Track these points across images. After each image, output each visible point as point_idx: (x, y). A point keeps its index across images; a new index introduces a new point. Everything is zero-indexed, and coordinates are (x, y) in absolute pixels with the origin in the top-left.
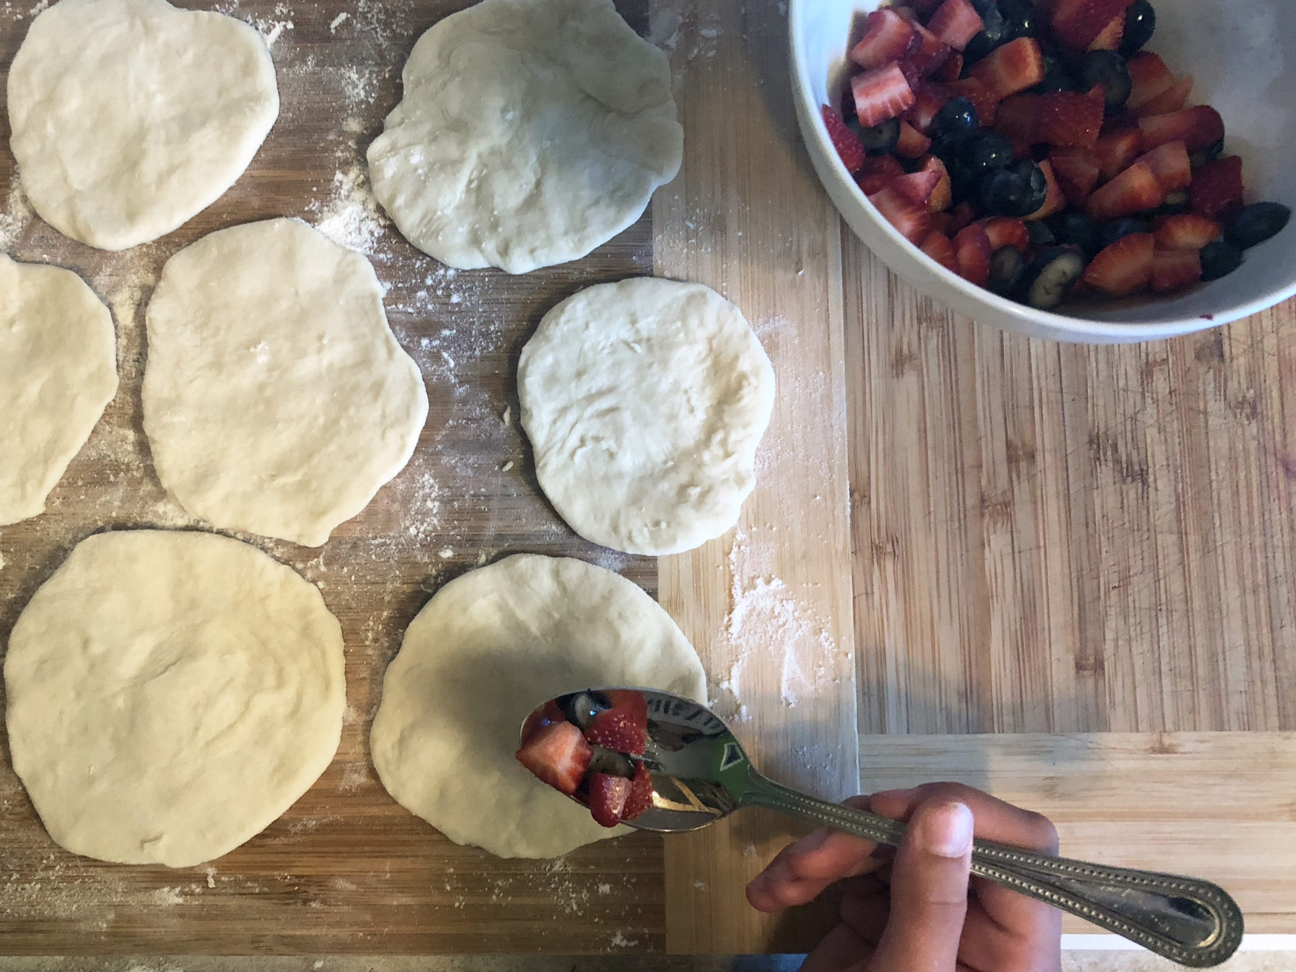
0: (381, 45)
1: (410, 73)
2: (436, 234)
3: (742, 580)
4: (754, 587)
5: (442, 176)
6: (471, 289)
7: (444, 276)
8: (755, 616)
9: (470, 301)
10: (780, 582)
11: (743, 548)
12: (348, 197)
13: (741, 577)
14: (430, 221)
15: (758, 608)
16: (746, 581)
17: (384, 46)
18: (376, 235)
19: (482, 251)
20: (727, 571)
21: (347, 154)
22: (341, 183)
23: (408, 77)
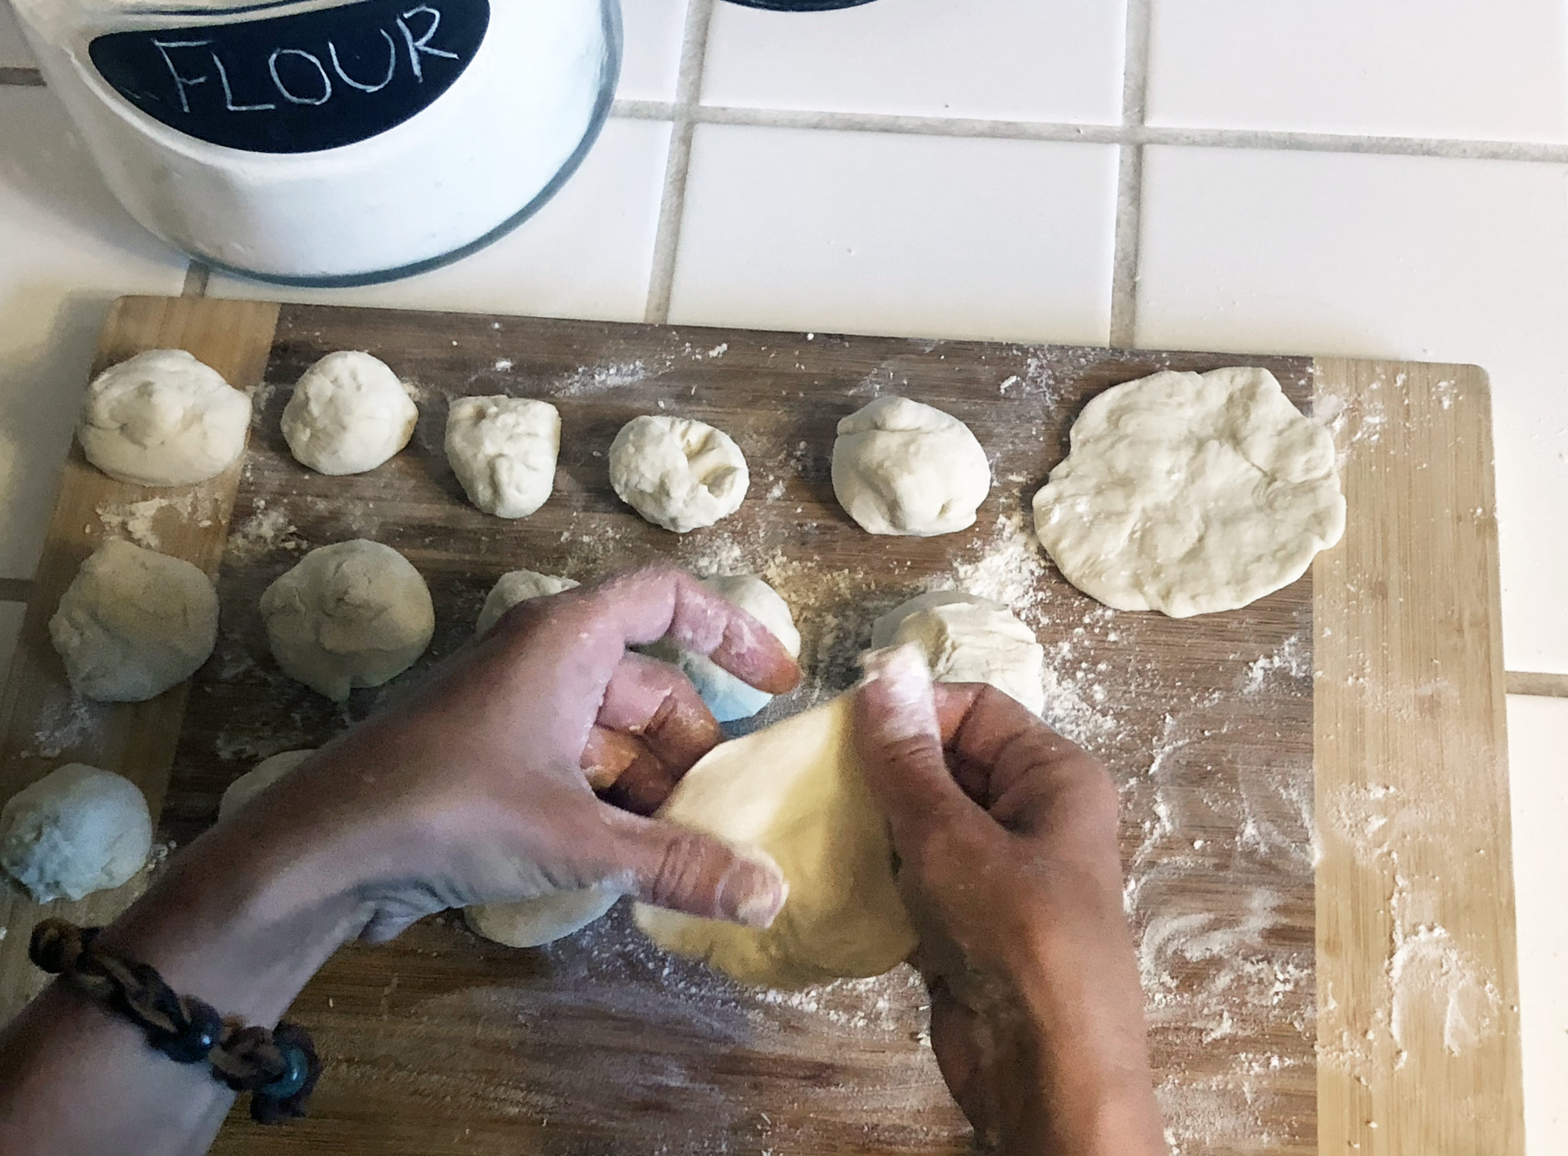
0: (1049, 407)
1: (1078, 433)
2: (1099, 575)
3: (1403, 925)
4: (1416, 933)
5: (1107, 525)
6: (1128, 629)
7: (1103, 616)
8: (1416, 963)
9: (1127, 640)
10: (1443, 931)
11: (1404, 894)
12: (1010, 538)
13: (1403, 922)
14: (1093, 564)
15: (1420, 955)
16: (1408, 928)
17: (1052, 408)
18: (1036, 574)
19: (1143, 593)
20: (1388, 917)
21: (1011, 501)
22: (1004, 526)
23: (1076, 436)
